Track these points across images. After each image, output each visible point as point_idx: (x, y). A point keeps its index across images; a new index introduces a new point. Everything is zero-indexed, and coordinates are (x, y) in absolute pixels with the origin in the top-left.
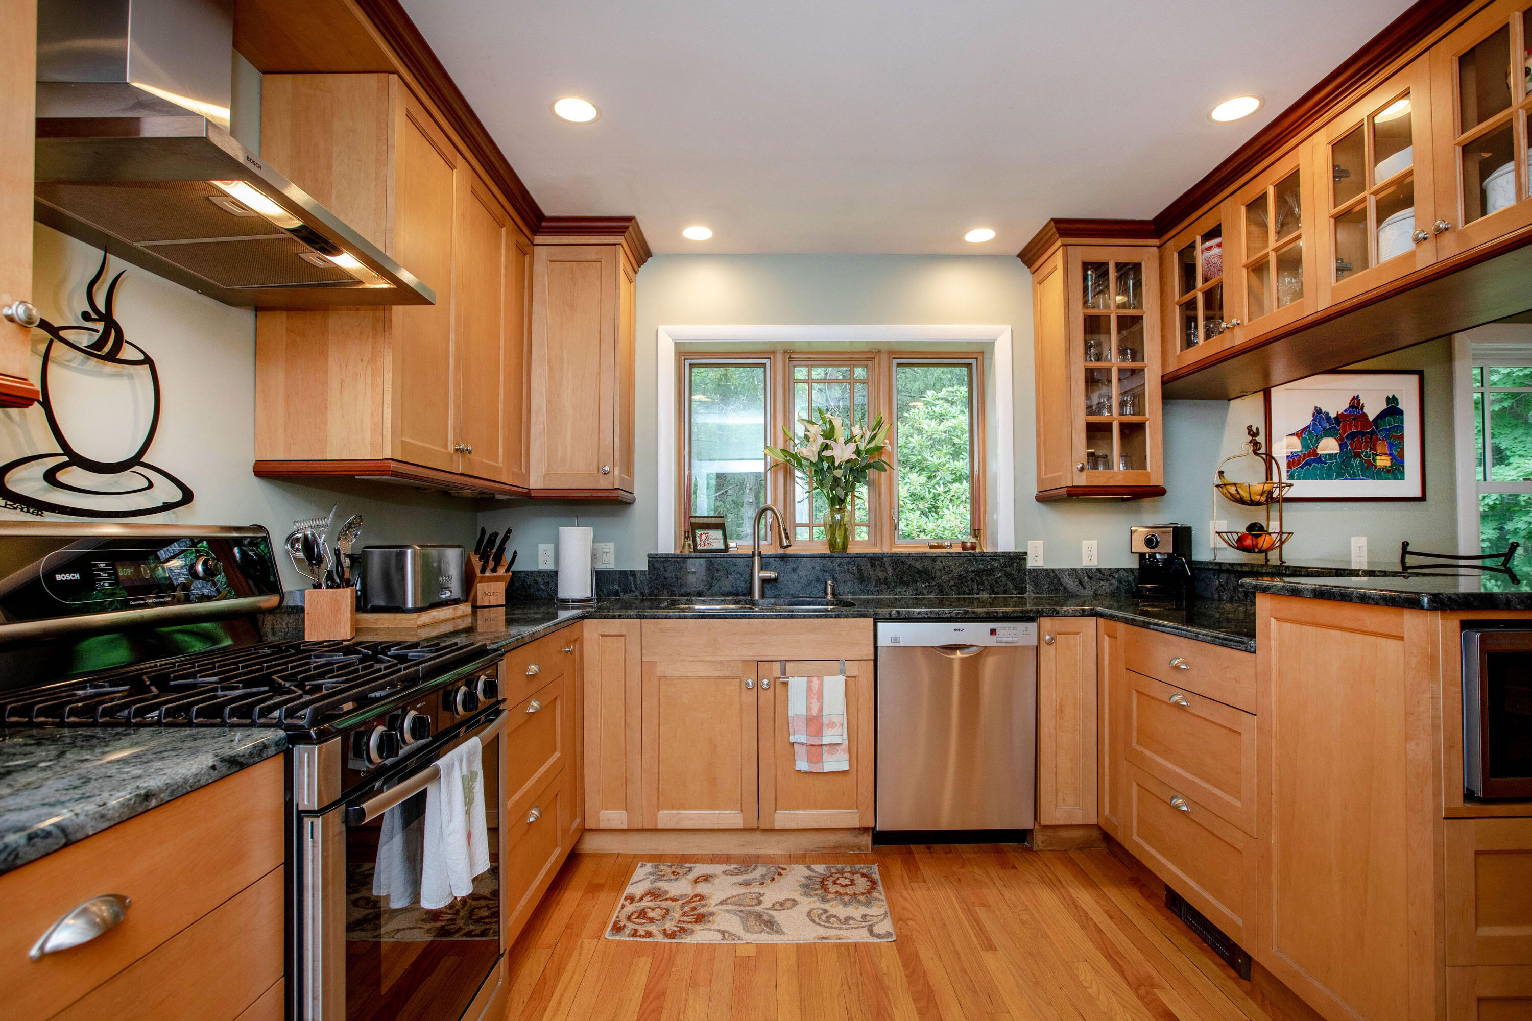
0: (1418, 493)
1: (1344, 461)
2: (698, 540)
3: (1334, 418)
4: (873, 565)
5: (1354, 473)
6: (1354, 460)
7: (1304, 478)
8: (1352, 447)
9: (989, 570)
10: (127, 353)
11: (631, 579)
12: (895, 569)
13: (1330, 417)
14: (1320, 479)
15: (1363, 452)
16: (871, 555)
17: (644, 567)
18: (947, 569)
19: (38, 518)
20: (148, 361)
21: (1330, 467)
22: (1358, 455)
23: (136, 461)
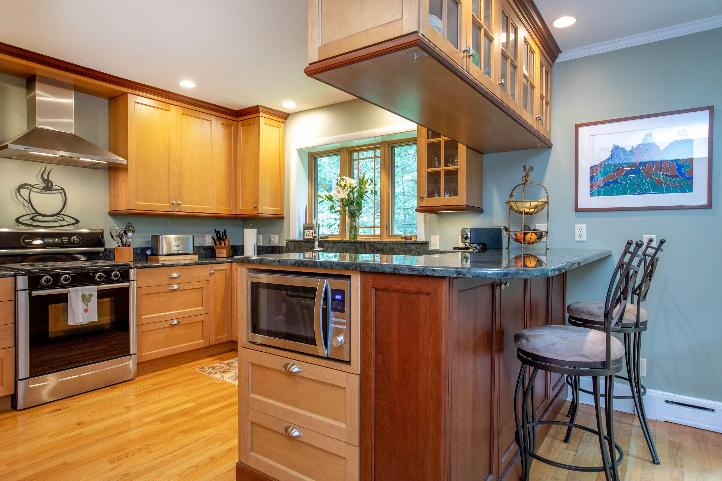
0: (704, 202)
1: (637, 181)
2: (305, 234)
3: (630, 151)
4: (361, 246)
5: (646, 189)
6: (646, 180)
7: (604, 195)
8: (644, 171)
9: (410, 250)
10: (55, 187)
11: (281, 249)
12: (370, 248)
13: (626, 151)
14: (616, 195)
15: (653, 174)
16: (360, 242)
17: (285, 245)
18: (391, 249)
19: (29, 228)
20: (62, 189)
21: (625, 185)
22: (650, 176)
23: (59, 213)
